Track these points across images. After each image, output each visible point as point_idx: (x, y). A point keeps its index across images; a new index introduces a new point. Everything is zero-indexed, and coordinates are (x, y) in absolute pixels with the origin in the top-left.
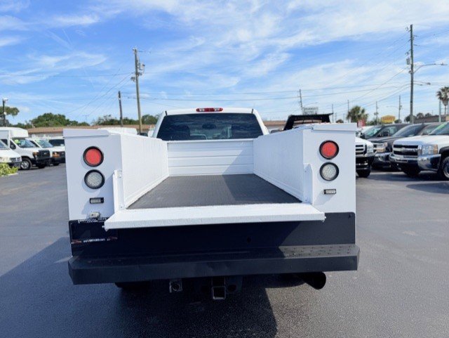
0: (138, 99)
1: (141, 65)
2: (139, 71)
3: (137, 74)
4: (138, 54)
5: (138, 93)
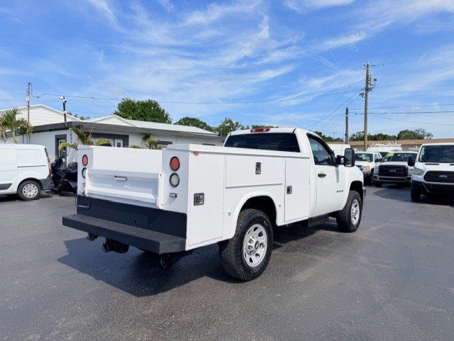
0: (366, 114)
1: (372, 80)
2: (369, 86)
3: (367, 89)
4: (370, 69)
5: (366, 109)
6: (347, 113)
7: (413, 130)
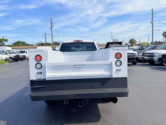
0: (52, 36)
1: (53, 23)
2: (52, 26)
5: (52, 34)
6: (45, 35)
7: (58, 42)
